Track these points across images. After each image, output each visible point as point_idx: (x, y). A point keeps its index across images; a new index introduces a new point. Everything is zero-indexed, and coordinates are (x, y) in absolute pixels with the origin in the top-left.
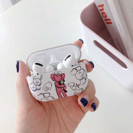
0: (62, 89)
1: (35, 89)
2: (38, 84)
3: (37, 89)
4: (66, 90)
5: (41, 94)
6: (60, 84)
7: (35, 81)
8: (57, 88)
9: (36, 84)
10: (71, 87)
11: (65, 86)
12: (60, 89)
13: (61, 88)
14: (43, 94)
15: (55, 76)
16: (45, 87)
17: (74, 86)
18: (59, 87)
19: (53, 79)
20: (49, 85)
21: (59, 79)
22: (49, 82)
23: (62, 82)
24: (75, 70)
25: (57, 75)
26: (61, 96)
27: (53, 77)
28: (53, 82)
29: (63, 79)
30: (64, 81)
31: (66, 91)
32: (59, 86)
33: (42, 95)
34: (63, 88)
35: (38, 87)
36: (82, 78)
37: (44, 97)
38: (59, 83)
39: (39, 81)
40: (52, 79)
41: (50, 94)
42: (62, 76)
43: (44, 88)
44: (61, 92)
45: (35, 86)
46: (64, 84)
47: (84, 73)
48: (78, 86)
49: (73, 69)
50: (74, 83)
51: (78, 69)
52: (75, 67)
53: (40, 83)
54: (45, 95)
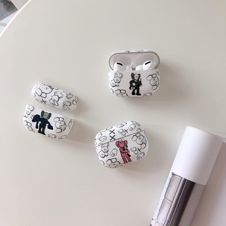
0: (126, 154)
1: (103, 156)
3: (105, 156)
4: (130, 154)
5: (109, 159)
6: (124, 150)
7: (103, 149)
8: (122, 154)
9: (104, 151)
10: (134, 151)
11: (128, 151)
13: (125, 153)
15: (119, 143)
16: (111, 153)
17: (136, 150)
18: (123, 153)
19: (118, 146)
20: (115, 152)
21: (123, 145)
22: (115, 149)
23: (125, 148)
24: (135, 136)
25: (120, 142)
26: (126, 161)
27: (118, 144)
28: (118, 149)
29: (126, 145)
30: (127, 146)
31: (130, 156)
32: (123, 152)
33: (110, 161)
34: (127, 153)
35: (106, 154)
36: (142, 143)
37: (112, 162)
39: (106, 148)
40: (117, 146)
41: (116, 159)
42: (125, 143)
43: (111, 155)
44: (126, 157)
45: (103, 153)
46: (127, 149)
47: (144, 139)
48: (139, 150)
49: (134, 136)
50: (136, 148)
51: (138, 135)
52: (135, 134)
53: (107, 150)
54: (112, 160)
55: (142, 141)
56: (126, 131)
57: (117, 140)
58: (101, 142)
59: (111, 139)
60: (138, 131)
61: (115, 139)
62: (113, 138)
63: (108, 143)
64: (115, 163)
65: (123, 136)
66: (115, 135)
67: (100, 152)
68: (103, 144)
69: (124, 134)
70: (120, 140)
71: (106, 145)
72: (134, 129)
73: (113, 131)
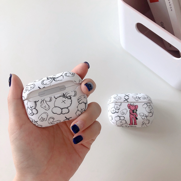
0: (134, 116)
1: (114, 112)
2: (118, 108)
3: (116, 112)
4: (137, 117)
6: (134, 112)
7: (116, 106)
8: (131, 115)
9: (116, 108)
10: (141, 116)
11: (137, 114)
12: (133, 116)
14: (120, 117)
15: (131, 106)
16: (122, 112)
17: (143, 116)
18: (132, 114)
19: (129, 108)
20: (125, 111)
21: (133, 108)
22: (126, 109)
23: (135, 111)
25: (132, 105)
26: (132, 121)
27: (129, 106)
28: (129, 110)
29: (136, 109)
30: (137, 110)
31: (137, 119)
32: (133, 114)
33: (119, 117)
34: (135, 115)
35: (117, 111)
37: (120, 119)
38: (133, 112)
39: (118, 106)
40: (128, 107)
41: (124, 117)
42: (136, 107)
43: (121, 113)
44: (133, 118)
45: (114, 110)
46: (136, 113)
48: (146, 116)
49: (145, 104)
50: (144, 114)
51: (148, 104)
52: (146, 103)
53: (119, 108)
54: (121, 117)
55: (151, 111)
56: (139, 98)
57: (130, 103)
58: (116, 100)
59: (125, 101)
60: (149, 101)
61: (128, 102)
62: (126, 100)
63: (121, 103)
64: (123, 121)
65: (136, 101)
66: (129, 99)
67: (111, 109)
68: (117, 102)
69: (137, 99)
70: (132, 104)
71: (119, 104)
72: (146, 98)
73: (128, 95)
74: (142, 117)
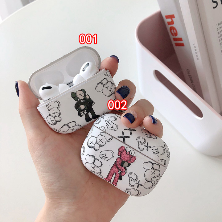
0: (119, 172)
1: (92, 145)
2: (101, 143)
3: (93, 147)
4: (122, 177)
5: (93, 156)
6: (122, 165)
7: (100, 137)
8: (115, 167)
9: (98, 141)
10: (131, 179)
11: (125, 172)
12: (117, 170)
13: (119, 170)
14: (95, 159)
15: (125, 152)
16: (103, 153)
17: (134, 180)
18: (117, 167)
19: (120, 153)
20: (109, 155)
21: (126, 158)
22: (113, 152)
23: (126, 164)
24: (151, 164)
25: (127, 152)
26: (110, 178)
27: (122, 151)
28: (117, 156)
29: (129, 162)
30: (129, 165)
31: (121, 179)
32: (119, 166)
33: (93, 159)
34: (121, 172)
35: (97, 146)
36: (150, 180)
37: (93, 163)
38: (121, 163)
39: (104, 141)
40: (119, 151)
41: (102, 165)
42: (132, 159)
43: (101, 154)
44: (115, 174)
45: (94, 142)
46: (125, 168)
47: (157, 178)
48: (139, 184)
49: (150, 162)
50: (137, 178)
51: (156, 167)
52: (153, 162)
53: (103, 144)
54: (96, 161)
55: (153, 179)
56: (147, 147)
57: (126, 146)
58: (106, 127)
59: (120, 137)
60: (160, 162)
61: (124, 142)
62: (124, 137)
63: (112, 137)
64: (96, 168)
65: (138, 149)
66: (129, 137)
67: (92, 136)
68: (105, 132)
69: (142, 146)
70: (129, 149)
71: (108, 137)
72: (159, 154)
73: (133, 130)
74: (131, 182)
